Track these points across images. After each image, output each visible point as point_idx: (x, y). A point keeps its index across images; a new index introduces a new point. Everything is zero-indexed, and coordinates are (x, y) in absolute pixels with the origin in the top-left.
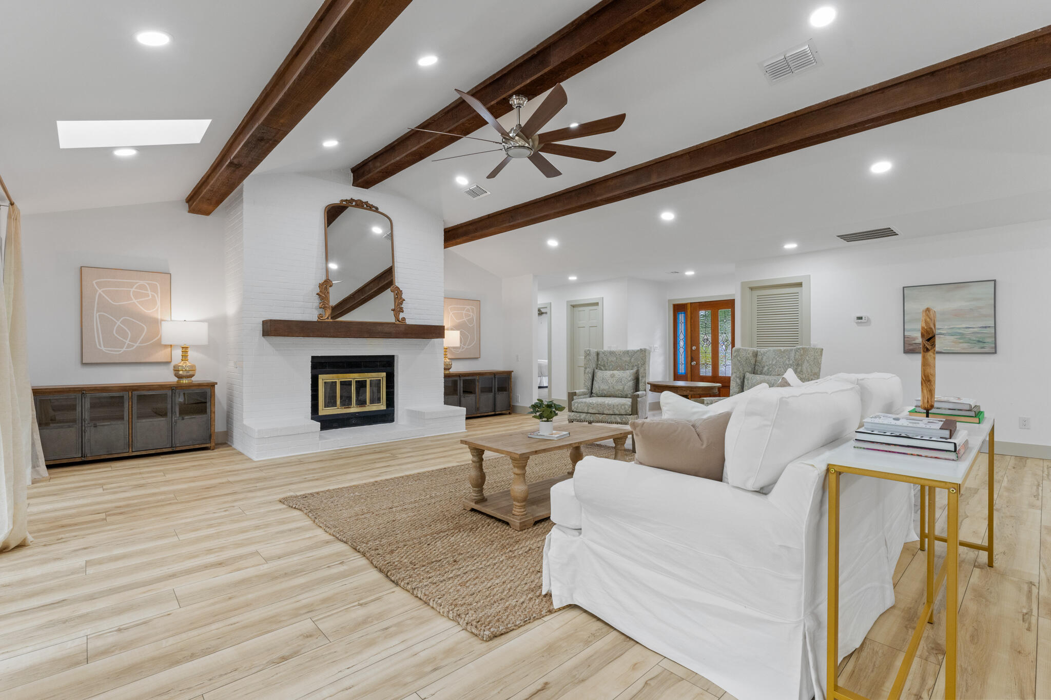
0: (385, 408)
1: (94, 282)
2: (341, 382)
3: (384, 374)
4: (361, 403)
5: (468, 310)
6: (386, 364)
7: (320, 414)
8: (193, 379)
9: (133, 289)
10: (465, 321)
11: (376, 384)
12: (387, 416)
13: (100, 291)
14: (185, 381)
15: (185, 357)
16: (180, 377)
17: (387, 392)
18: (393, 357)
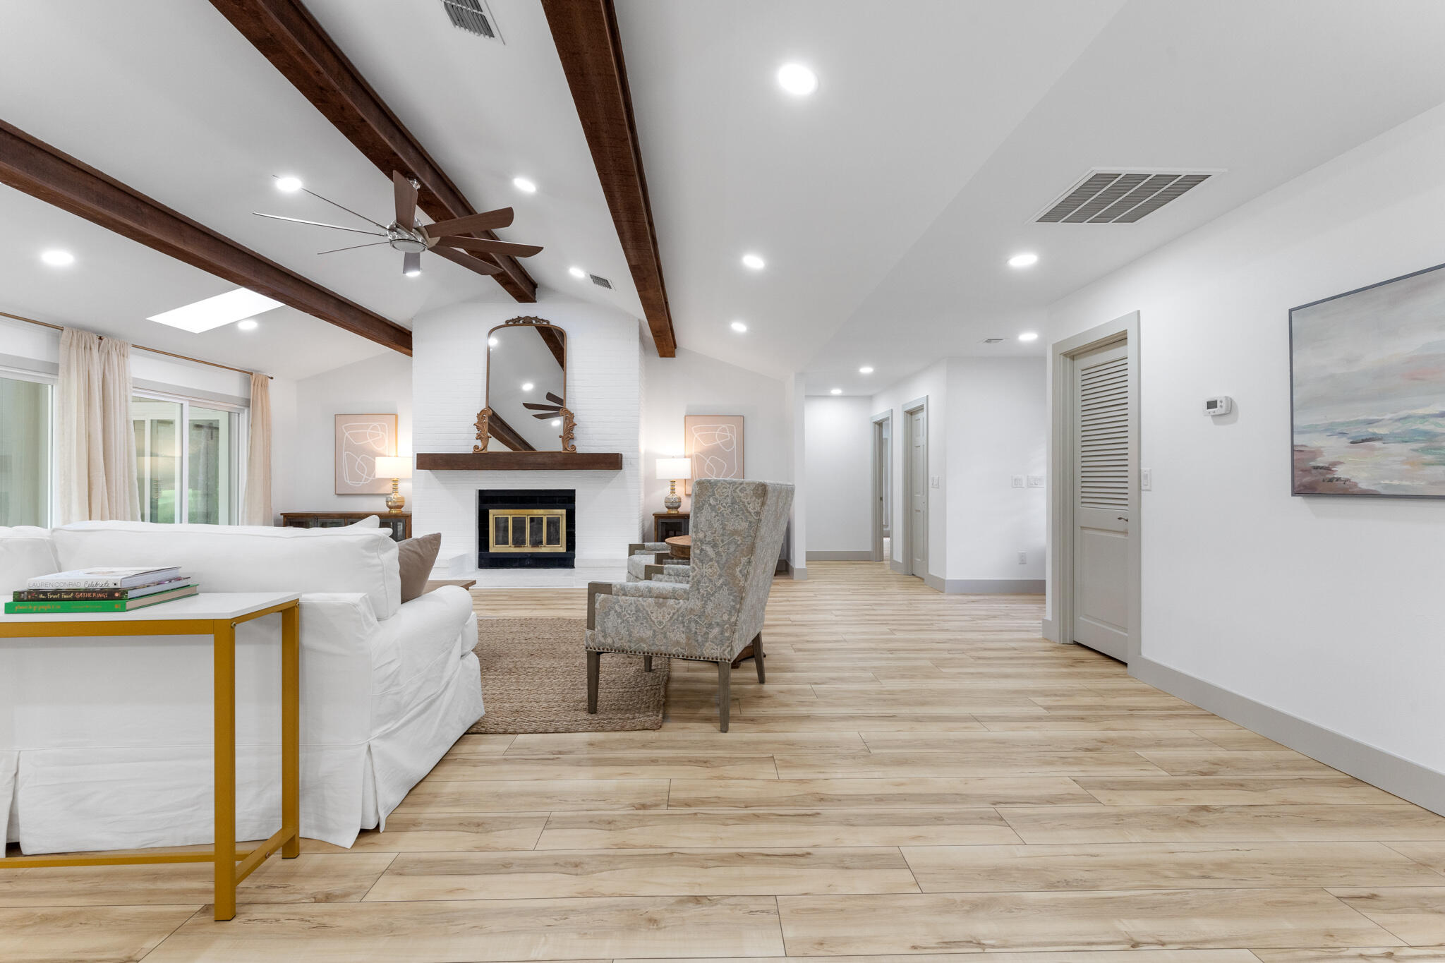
0: (565, 551)
1: (343, 426)
2: (513, 518)
3: (564, 512)
4: (537, 543)
5: (723, 430)
6: (566, 499)
7: (490, 551)
8: (402, 509)
9: (369, 430)
10: (718, 444)
11: (553, 523)
12: (565, 561)
13: (347, 434)
14: (394, 511)
15: (395, 490)
16: (390, 508)
17: (567, 532)
18: (573, 491)
